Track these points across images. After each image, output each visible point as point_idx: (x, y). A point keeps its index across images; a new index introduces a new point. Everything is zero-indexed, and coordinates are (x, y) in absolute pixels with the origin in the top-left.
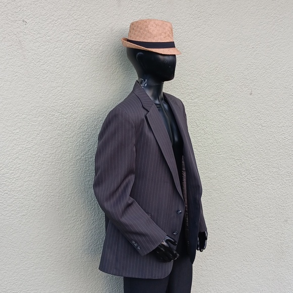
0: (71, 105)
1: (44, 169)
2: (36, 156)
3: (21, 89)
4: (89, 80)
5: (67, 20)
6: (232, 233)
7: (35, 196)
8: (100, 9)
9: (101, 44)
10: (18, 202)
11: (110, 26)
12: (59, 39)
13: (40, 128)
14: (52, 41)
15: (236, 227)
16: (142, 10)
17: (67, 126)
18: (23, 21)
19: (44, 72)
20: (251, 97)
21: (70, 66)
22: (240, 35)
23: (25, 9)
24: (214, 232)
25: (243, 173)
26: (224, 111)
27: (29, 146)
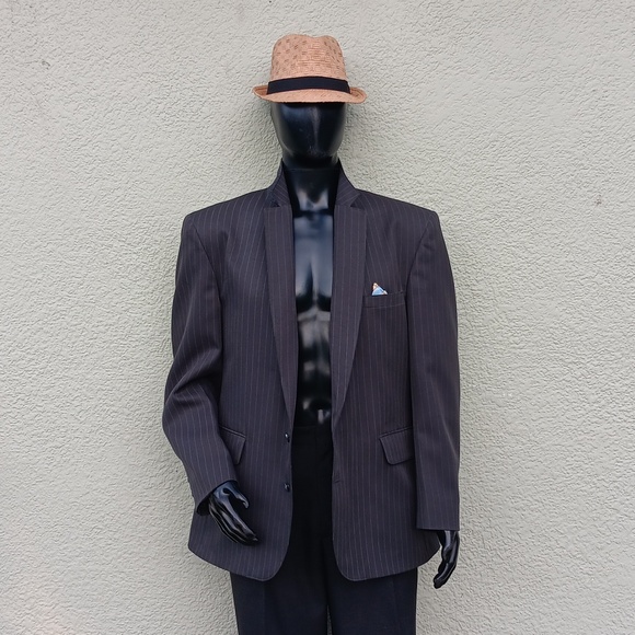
0: (146, 225)
1: (95, 355)
2: (79, 327)
3: (42, 194)
4: (183, 175)
5: (131, 54)
6: (572, 546)
7: (78, 409)
8: (199, 30)
9: (204, 99)
10: (45, 420)
11: (222, 62)
12: (115, 94)
13: (84, 272)
14: (100, 99)
15: (583, 532)
16: (294, 24)
17: (139, 270)
18: (43, 62)
19: (87, 159)
20: (599, 209)
21: (141, 146)
22: (555, 62)
23: (45, 39)
24: (517, 538)
25: (592, 398)
26: (523, 242)
27: (62, 308)
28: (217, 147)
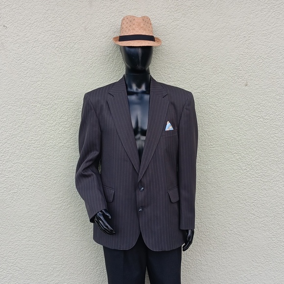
0: (51, 97)
1: (31, 153)
2: (23, 141)
3: (5, 84)
4: (67, 75)
5: (43, 22)
6: (235, 230)
7: (24, 176)
8: (72, 11)
9: (75, 42)
10: (9, 181)
11: (83, 25)
12: (36, 39)
13: (24, 117)
14: (30, 42)
15: (240, 224)
16: (114, 8)
17: (48, 116)
18: (4, 26)
19: (24, 68)
20: (246, 88)
21: (48, 62)
22: (227, 24)
23: (5, 16)
24: (212, 227)
25: (244, 168)
26: (215, 102)
27: (15, 133)
28: (82, 63)
